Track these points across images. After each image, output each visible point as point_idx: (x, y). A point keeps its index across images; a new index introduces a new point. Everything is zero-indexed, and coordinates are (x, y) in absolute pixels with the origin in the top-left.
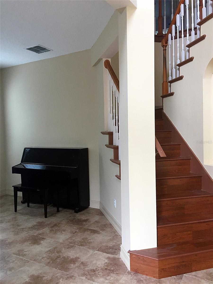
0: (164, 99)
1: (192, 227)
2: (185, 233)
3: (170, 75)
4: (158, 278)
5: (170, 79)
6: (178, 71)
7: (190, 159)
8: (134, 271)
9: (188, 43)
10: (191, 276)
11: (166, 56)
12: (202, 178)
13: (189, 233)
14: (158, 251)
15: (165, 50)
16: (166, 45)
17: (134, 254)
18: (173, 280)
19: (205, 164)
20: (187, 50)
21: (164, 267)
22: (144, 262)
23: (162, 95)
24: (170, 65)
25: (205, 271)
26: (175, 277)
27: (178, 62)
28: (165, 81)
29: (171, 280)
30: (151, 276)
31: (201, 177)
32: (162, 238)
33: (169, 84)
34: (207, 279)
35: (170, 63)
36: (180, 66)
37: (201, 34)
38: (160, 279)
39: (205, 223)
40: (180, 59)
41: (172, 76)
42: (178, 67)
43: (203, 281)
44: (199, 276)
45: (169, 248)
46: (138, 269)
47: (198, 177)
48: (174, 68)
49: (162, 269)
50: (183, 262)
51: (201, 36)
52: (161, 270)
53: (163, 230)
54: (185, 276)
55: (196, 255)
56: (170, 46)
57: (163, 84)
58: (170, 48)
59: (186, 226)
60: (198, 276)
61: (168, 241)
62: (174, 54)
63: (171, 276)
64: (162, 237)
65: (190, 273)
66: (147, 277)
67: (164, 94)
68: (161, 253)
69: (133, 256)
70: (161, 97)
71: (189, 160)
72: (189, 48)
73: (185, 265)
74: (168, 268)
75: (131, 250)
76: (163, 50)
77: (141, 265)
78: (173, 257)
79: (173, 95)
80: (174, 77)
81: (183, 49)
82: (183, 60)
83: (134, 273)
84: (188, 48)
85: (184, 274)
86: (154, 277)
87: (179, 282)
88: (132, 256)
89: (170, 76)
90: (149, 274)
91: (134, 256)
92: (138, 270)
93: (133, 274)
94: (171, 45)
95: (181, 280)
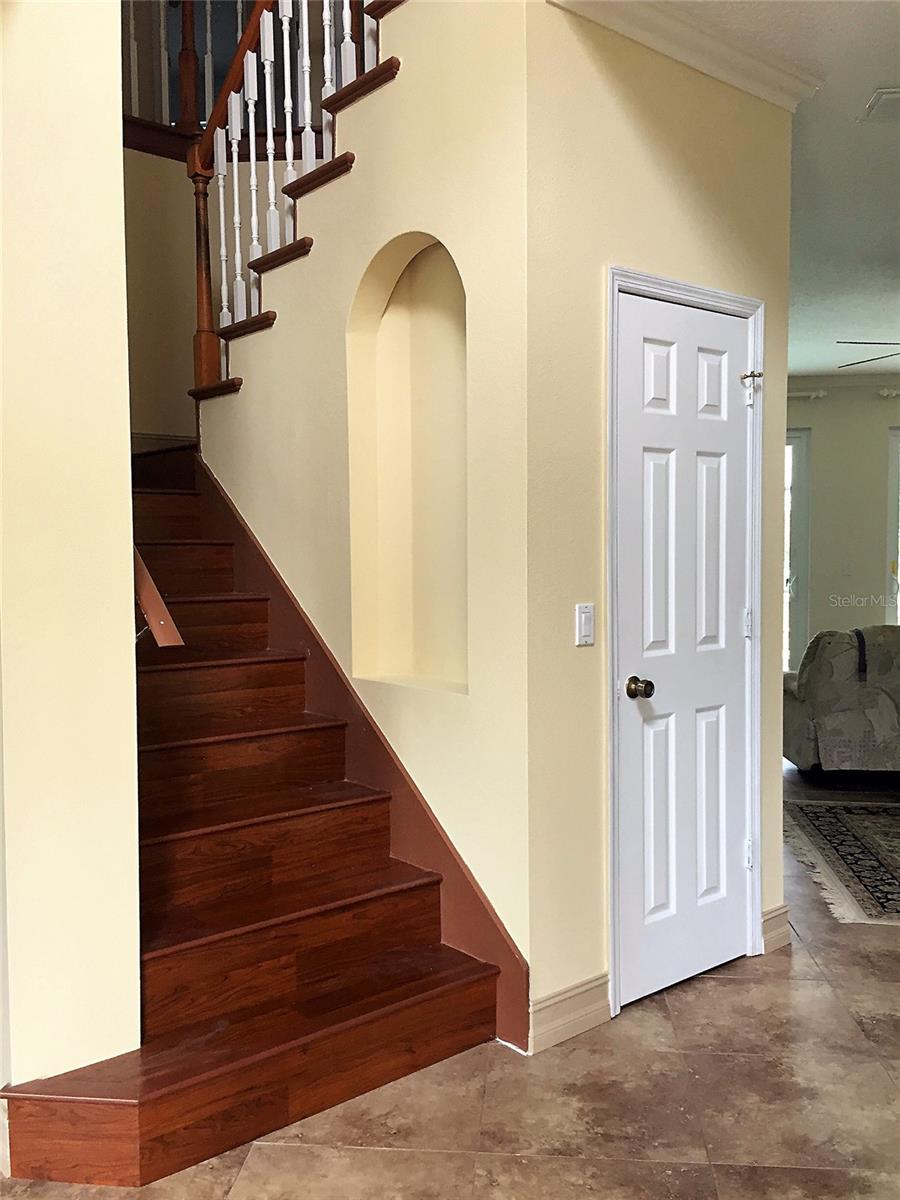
0: (203, 404)
1: (296, 935)
2: (265, 965)
3: (225, 303)
4: (138, 1183)
5: (225, 321)
6: (254, 292)
7: (304, 659)
8: (25, 1176)
9: (291, 176)
10: (281, 1143)
11: (206, 225)
12: (346, 732)
13: (282, 963)
14: (144, 1064)
15: (202, 195)
16: (207, 173)
17: (29, 1099)
18: (207, 1177)
19: (361, 676)
20: (286, 207)
21: (165, 1131)
22: (74, 1124)
23: (193, 388)
24: (224, 263)
25: (339, 1109)
26: (214, 1161)
27: (256, 254)
28: (205, 325)
29: (197, 1180)
30: (107, 1180)
31: (343, 726)
32: (166, 1002)
33: (223, 341)
34: (344, 1139)
35: (223, 251)
36: (263, 272)
37: (336, 148)
38: (148, 1183)
39: (349, 910)
40: (263, 240)
41: (231, 309)
42: (254, 274)
43: (328, 1153)
44: (316, 1134)
45: (194, 1041)
46: (50, 1163)
47: (330, 728)
48: (239, 278)
49: (154, 1140)
50: (252, 1088)
51: (336, 156)
52: (150, 1143)
53: (170, 969)
54: (260, 1149)
55: (305, 1051)
56: (221, 182)
57: (197, 339)
58: (221, 190)
59: (273, 933)
60: (311, 1135)
61: (191, 1011)
62: (237, 219)
63: (196, 1162)
64: (166, 998)
65: (278, 1133)
66: (88, 1188)
67: (204, 384)
68: (156, 1069)
69: (22, 1109)
70: (189, 394)
71: (299, 663)
72: (294, 198)
73: (259, 1099)
74: (185, 1128)
75: (14, 1083)
76: (195, 194)
77: (62, 1142)
78: (204, 1076)
79: (237, 390)
80: (241, 316)
81: (272, 200)
82: (274, 246)
83: (31, 1186)
84: (291, 201)
85: (255, 1142)
86: (121, 1183)
87: (229, 1181)
88: (19, 1107)
89: (225, 310)
90: (99, 1173)
91: (28, 1108)
92: (48, 1166)
93: (26, 1190)
94: (229, 178)
95: (236, 1169)
